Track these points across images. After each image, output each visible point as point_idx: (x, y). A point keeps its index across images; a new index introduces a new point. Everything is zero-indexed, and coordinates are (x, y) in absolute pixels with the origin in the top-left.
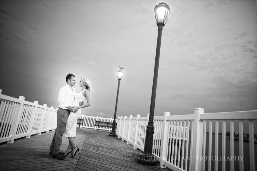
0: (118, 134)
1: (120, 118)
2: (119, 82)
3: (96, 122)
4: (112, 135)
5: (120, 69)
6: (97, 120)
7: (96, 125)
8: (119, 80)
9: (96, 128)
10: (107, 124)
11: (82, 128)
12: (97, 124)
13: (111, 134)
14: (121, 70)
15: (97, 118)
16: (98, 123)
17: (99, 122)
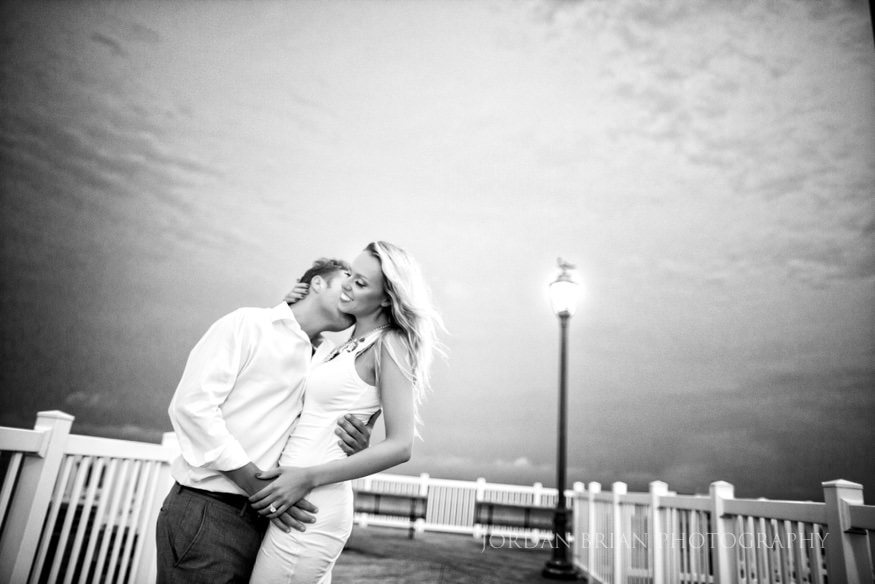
0: (583, 567)
1: (587, 488)
2: (564, 327)
3: (479, 506)
4: (558, 572)
5: (559, 271)
6: (480, 498)
7: (478, 521)
8: (564, 317)
9: (479, 531)
10: (528, 515)
11: (426, 531)
12: (484, 515)
13: (552, 571)
14: (564, 274)
15: (483, 490)
16: (487, 512)
17: (491, 507)
